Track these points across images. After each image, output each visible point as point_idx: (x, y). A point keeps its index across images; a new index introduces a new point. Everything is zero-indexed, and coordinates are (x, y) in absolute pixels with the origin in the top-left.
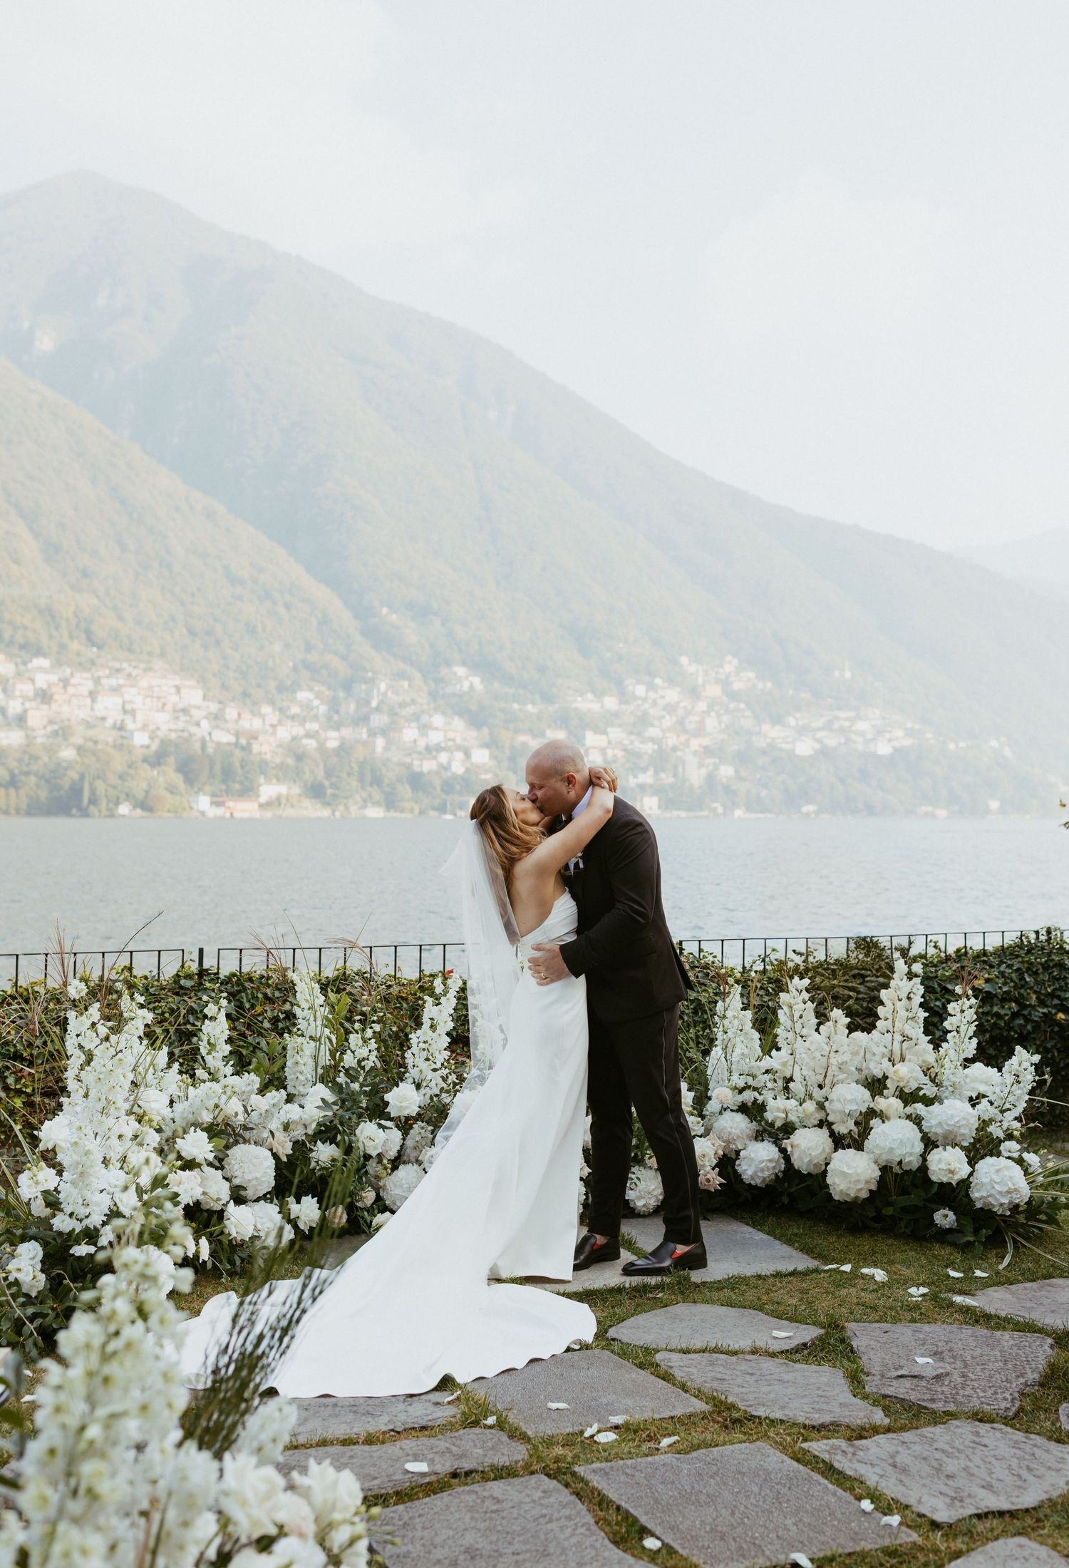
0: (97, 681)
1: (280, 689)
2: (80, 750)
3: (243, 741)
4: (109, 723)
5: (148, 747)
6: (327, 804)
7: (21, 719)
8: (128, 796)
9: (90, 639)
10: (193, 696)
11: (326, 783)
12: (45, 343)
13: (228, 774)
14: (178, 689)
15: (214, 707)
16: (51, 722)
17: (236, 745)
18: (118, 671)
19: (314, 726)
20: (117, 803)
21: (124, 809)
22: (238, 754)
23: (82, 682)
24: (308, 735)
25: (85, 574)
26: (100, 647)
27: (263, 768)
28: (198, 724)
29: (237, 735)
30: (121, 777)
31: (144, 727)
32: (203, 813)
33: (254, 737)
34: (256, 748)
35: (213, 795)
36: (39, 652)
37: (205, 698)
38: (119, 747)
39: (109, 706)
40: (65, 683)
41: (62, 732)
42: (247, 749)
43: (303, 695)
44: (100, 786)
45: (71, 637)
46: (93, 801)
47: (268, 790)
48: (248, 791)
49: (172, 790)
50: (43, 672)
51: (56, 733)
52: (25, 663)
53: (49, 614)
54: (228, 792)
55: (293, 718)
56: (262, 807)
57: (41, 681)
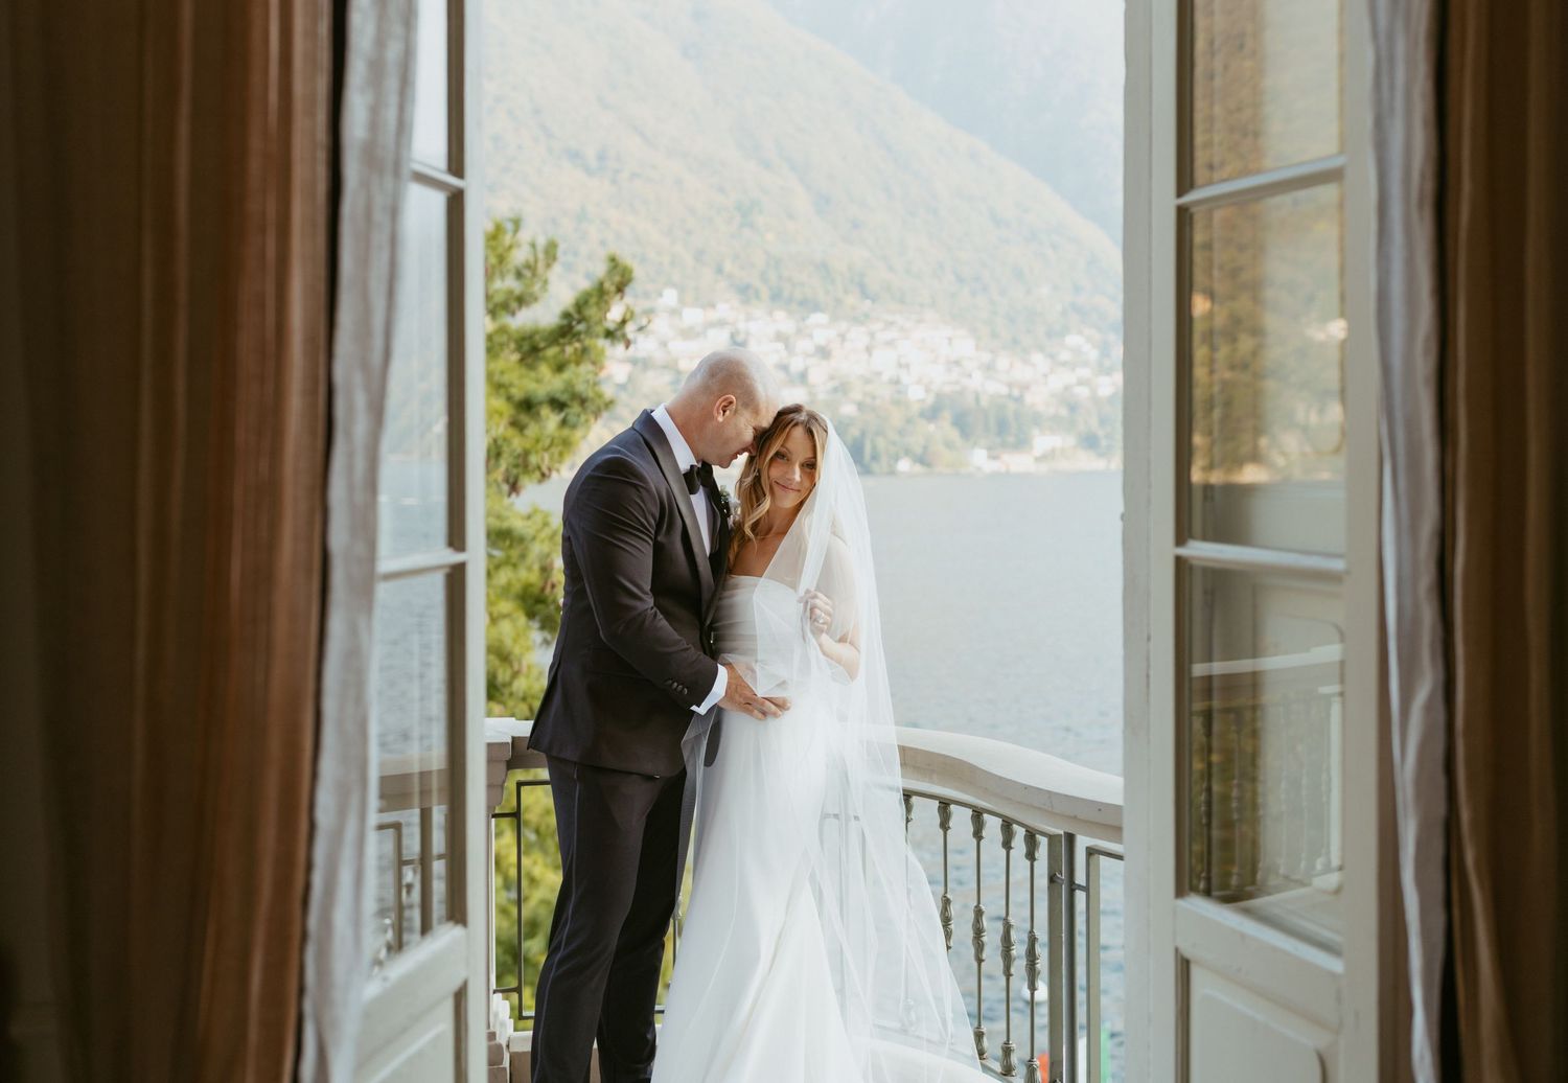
0: (872, 335)
1: (1050, 335)
2: (860, 406)
3: (1016, 392)
4: (885, 377)
5: (923, 401)
6: (1101, 455)
7: (803, 377)
8: (908, 452)
9: (864, 293)
10: (965, 346)
11: (1101, 433)
13: (1002, 427)
14: (950, 339)
15: (986, 357)
16: (832, 378)
17: (1010, 396)
18: (892, 323)
19: (1085, 373)
20: (897, 459)
21: (904, 465)
22: (1011, 406)
23: (858, 336)
24: (1081, 383)
25: (855, 224)
26: (873, 301)
27: (1037, 420)
28: (970, 376)
29: (1010, 385)
30: (901, 433)
31: (919, 382)
32: (979, 469)
33: (1025, 387)
34: (1029, 399)
35: (989, 449)
36: (817, 308)
37: (977, 348)
38: (897, 403)
39: (884, 361)
40: (843, 337)
41: (842, 388)
42: (1019, 400)
43: (1073, 340)
44: (881, 443)
45: (846, 292)
46: (875, 457)
47: (1042, 442)
48: (1022, 444)
49: (949, 445)
50: (821, 328)
51: (835, 390)
52: (803, 319)
53: (824, 269)
54: (1004, 445)
55: (1064, 364)
56: (1038, 460)
57: (821, 337)
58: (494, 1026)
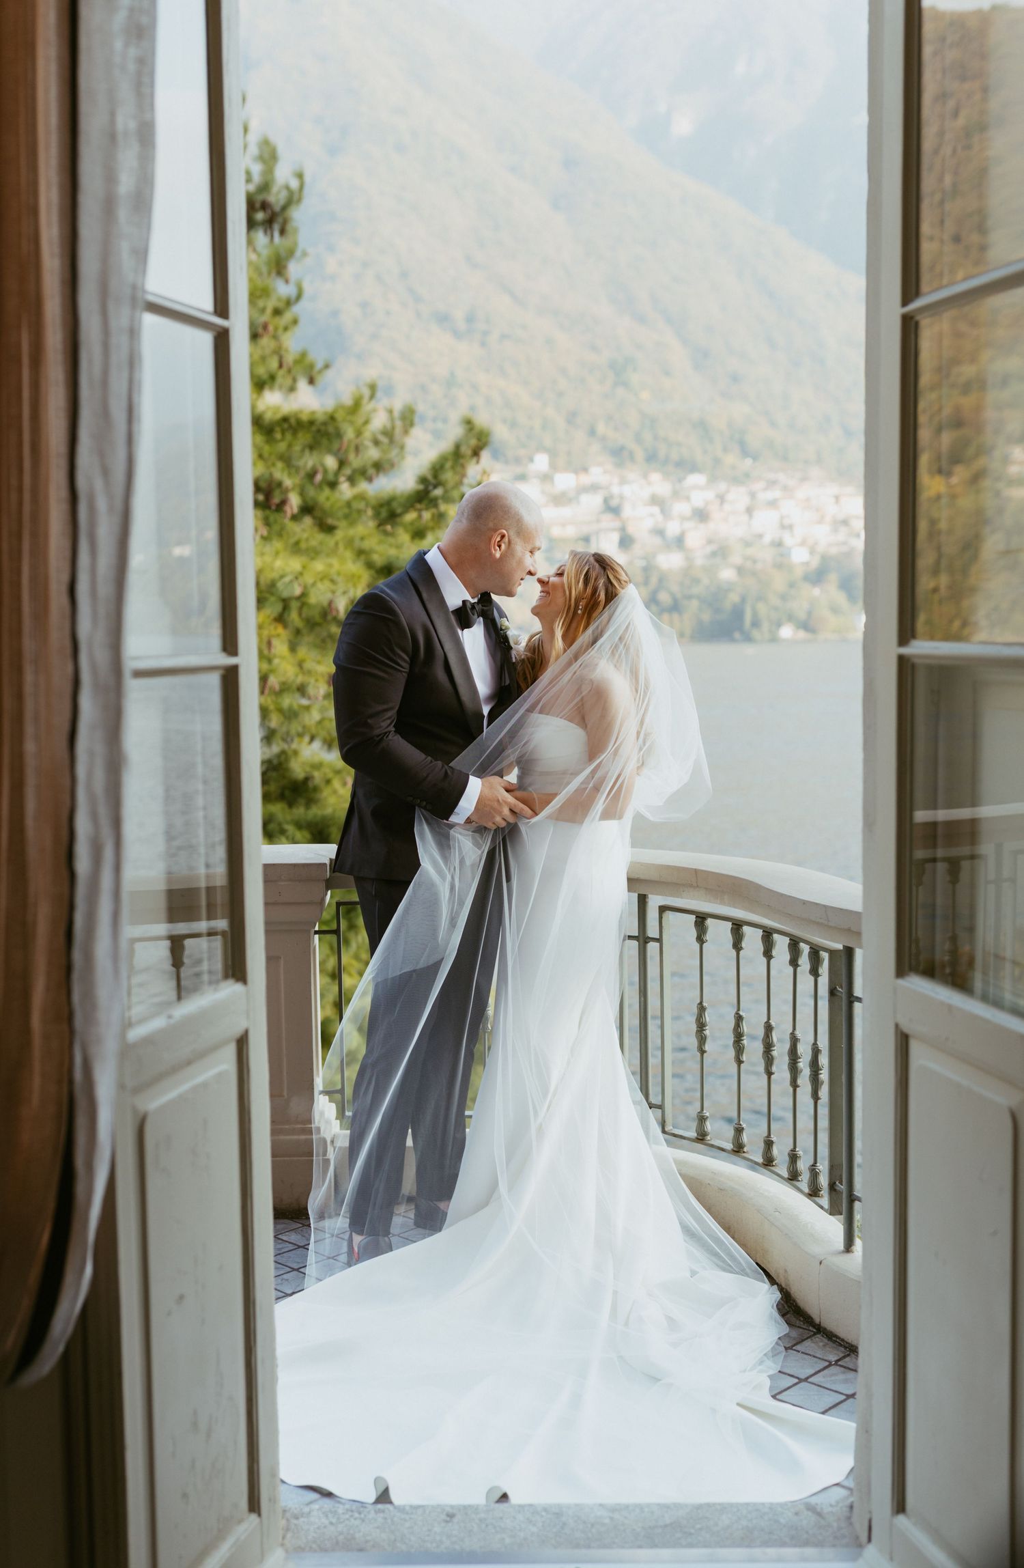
0: (753, 495)
2: (740, 570)
4: (767, 539)
5: (807, 563)
7: (680, 542)
8: (791, 618)
9: (745, 452)
10: (853, 505)
12: (683, 126)
14: (837, 498)
16: (710, 542)
18: (774, 482)
20: (779, 625)
21: (786, 632)
23: (738, 497)
25: (735, 379)
26: (755, 458)
30: (784, 597)
31: (803, 543)
36: (694, 468)
38: (779, 566)
39: (766, 522)
40: (721, 498)
41: (720, 552)
44: (762, 609)
45: (725, 450)
46: (756, 624)
49: (835, 610)
50: (699, 489)
51: (714, 554)
52: (680, 480)
53: (702, 427)
57: (699, 498)
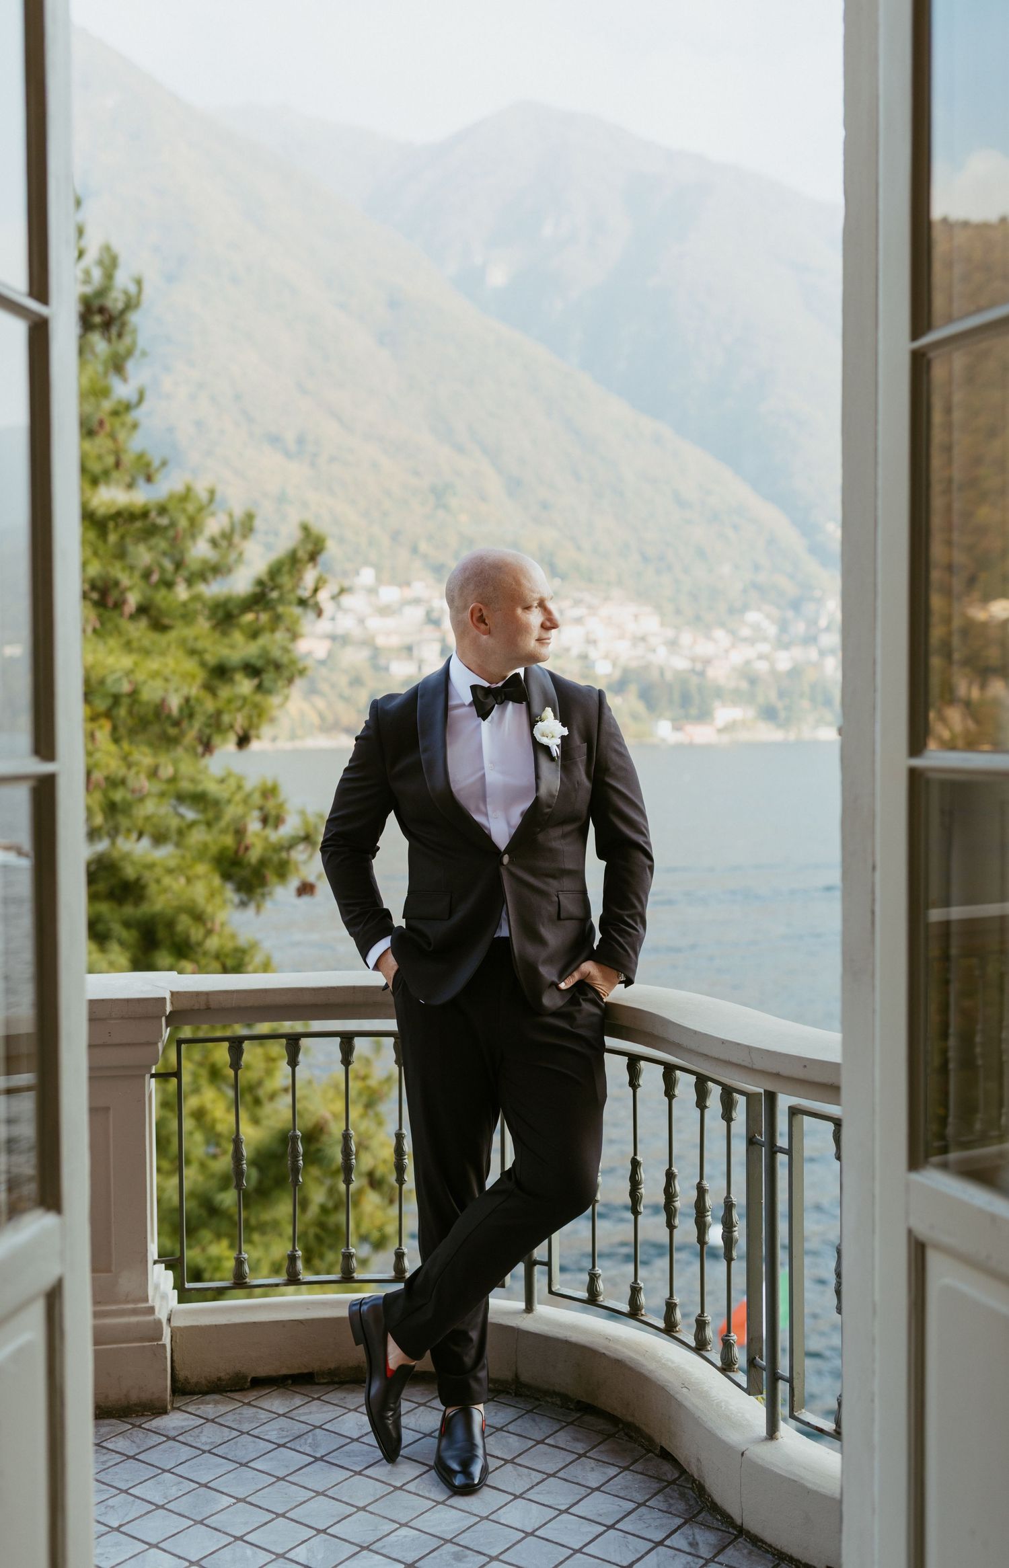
1: (731, 611)
3: (699, 667)
4: (575, 652)
5: (610, 675)
6: (781, 726)
10: (651, 623)
11: (780, 705)
12: (497, 277)
13: (686, 700)
14: (636, 616)
15: (670, 633)
17: (693, 671)
18: (580, 601)
19: (764, 648)
22: (694, 680)
24: (761, 657)
25: (545, 506)
27: (719, 693)
28: (654, 651)
29: (693, 660)
31: (606, 657)
32: (663, 740)
33: (707, 662)
34: (711, 673)
35: (673, 720)
37: (662, 624)
39: (573, 636)
42: (702, 674)
43: (752, 616)
47: (724, 714)
48: (704, 716)
49: (635, 717)
54: (687, 717)
55: (745, 640)
56: (720, 731)
58: (153, 1300)
